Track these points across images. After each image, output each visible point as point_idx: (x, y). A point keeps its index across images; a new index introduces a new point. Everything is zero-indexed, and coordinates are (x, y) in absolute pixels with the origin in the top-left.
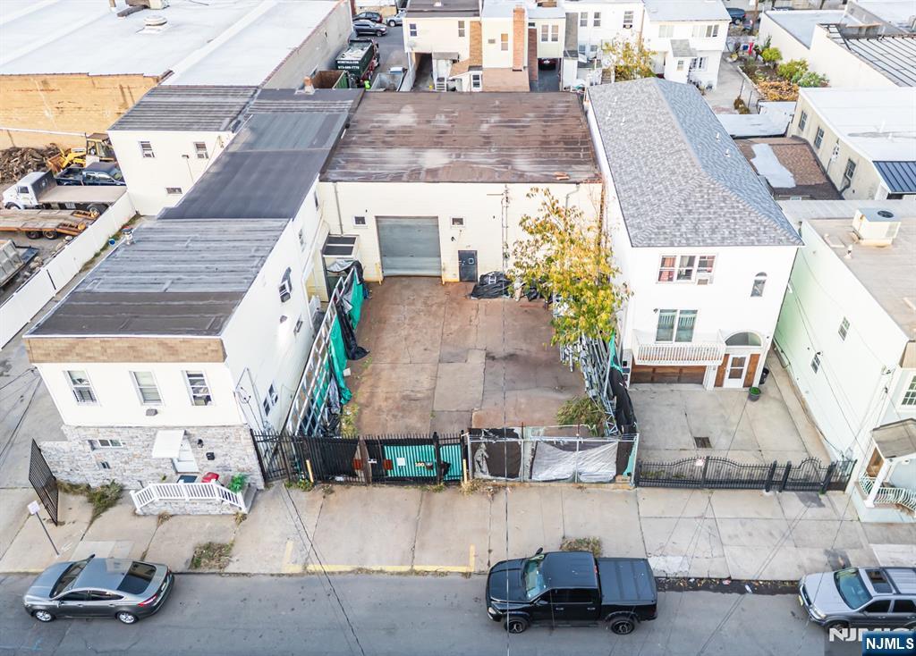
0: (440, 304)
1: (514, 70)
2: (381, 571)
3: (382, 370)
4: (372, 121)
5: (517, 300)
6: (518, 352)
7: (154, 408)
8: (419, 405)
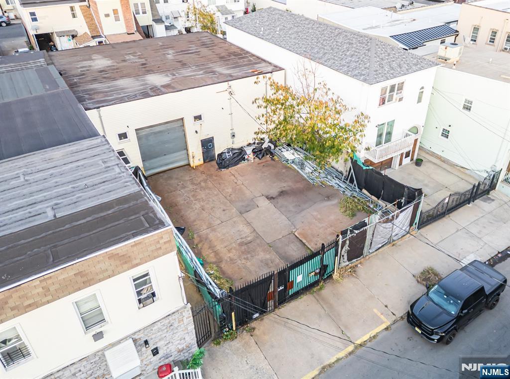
0: (205, 181)
1: (128, 34)
2: (338, 360)
3: (207, 234)
4: (78, 68)
5: (252, 161)
6: (284, 189)
7: (98, 331)
8: (256, 244)
